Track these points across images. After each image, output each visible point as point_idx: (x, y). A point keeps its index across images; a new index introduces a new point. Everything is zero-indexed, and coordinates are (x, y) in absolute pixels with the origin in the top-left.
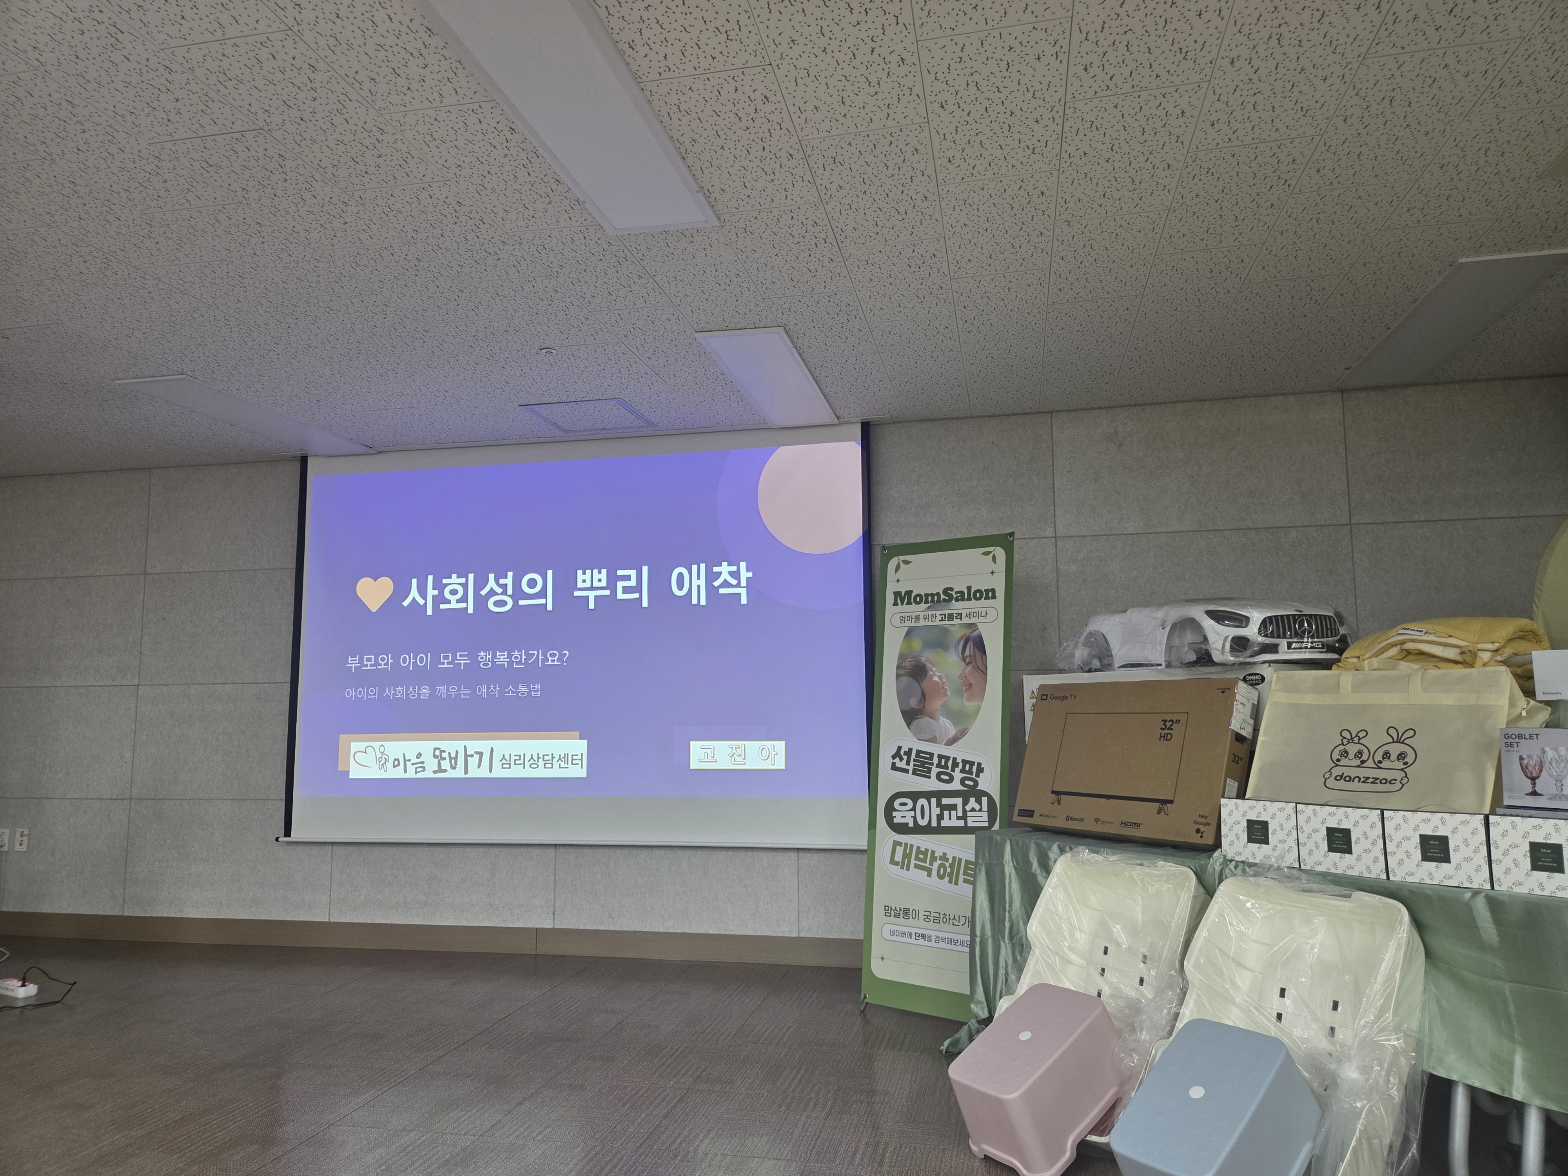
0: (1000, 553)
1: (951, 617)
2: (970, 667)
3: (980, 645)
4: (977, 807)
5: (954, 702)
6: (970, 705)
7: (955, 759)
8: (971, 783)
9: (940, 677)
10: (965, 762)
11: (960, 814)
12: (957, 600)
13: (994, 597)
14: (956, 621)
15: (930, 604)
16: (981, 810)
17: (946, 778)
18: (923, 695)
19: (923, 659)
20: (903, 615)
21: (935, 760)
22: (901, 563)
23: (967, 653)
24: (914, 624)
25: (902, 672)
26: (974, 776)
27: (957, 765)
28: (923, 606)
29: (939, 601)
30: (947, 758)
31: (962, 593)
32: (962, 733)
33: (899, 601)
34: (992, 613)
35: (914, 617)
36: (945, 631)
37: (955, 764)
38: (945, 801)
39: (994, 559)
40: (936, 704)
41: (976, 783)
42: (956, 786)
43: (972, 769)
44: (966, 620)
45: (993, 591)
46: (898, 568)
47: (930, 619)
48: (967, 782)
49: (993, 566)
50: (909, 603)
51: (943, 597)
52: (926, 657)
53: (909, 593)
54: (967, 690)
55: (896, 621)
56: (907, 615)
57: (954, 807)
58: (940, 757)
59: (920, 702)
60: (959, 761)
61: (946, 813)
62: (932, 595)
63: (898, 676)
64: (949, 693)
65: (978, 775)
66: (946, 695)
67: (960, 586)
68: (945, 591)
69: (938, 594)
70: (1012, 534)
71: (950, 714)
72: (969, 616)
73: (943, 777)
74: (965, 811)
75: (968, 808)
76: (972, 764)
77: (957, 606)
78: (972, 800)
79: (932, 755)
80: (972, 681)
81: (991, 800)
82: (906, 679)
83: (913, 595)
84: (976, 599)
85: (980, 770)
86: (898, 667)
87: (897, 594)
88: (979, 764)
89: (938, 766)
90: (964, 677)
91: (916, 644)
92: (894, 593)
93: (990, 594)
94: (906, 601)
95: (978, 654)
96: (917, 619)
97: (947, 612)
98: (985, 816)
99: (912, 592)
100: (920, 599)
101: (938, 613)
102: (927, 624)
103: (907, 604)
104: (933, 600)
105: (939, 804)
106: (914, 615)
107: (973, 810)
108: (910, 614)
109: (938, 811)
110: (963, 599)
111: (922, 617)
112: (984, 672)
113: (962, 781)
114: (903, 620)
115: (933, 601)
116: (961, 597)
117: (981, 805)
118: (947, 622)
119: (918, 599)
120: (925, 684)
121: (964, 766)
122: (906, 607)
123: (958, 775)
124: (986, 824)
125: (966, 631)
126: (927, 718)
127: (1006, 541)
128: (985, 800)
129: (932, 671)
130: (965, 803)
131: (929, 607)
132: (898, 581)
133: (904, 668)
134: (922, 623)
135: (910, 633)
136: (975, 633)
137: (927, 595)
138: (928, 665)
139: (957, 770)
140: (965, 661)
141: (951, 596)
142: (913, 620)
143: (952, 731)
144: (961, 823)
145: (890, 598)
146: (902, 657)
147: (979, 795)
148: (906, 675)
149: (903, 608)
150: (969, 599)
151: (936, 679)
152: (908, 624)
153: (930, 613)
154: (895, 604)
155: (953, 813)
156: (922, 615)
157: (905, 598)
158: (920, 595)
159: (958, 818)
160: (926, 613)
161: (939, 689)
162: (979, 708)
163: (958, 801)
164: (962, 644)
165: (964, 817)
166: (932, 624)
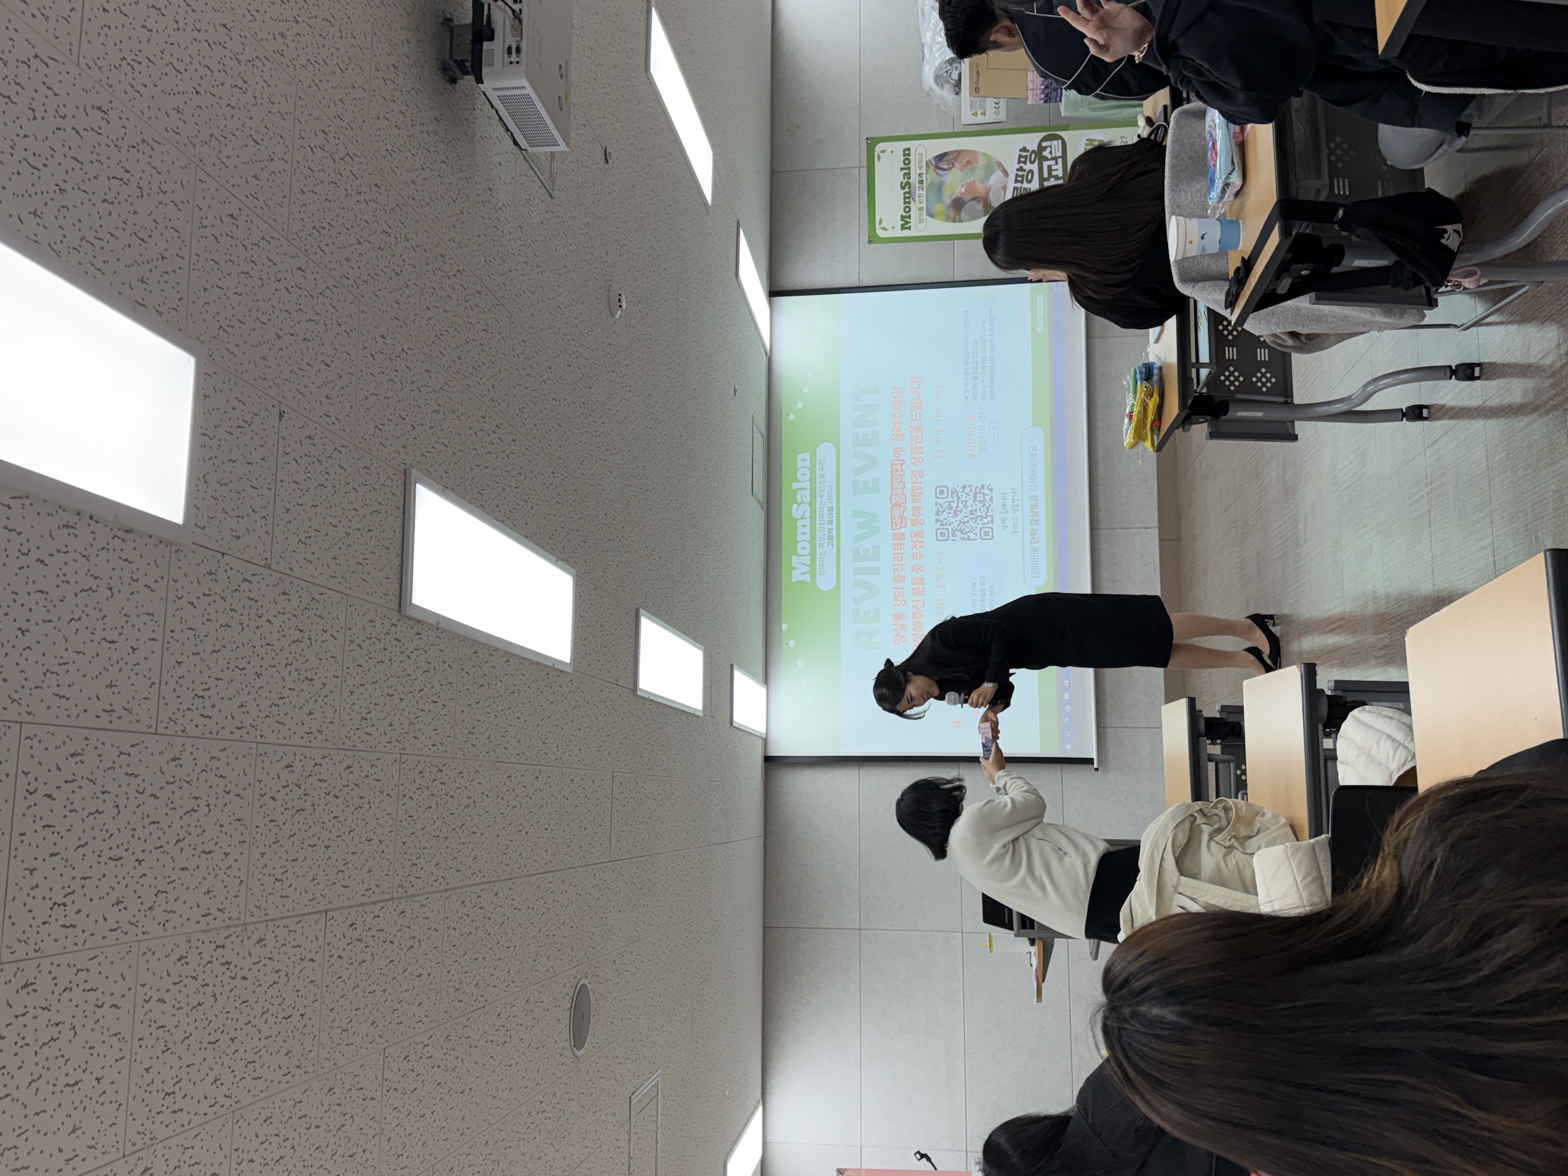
0: (879, 147)
1: (921, 182)
2: (956, 164)
3: (941, 157)
4: (1048, 149)
5: (979, 173)
6: (981, 161)
7: (1018, 170)
8: (1033, 156)
9: (962, 186)
10: (1019, 162)
11: (1053, 162)
12: (909, 178)
13: (909, 149)
14: (924, 178)
15: (911, 200)
16: (1051, 147)
17: (1030, 175)
18: (974, 199)
19: (949, 202)
20: (918, 221)
21: (1018, 185)
22: (880, 226)
23: (946, 167)
24: (924, 212)
25: (957, 218)
26: (1028, 154)
27: (1021, 167)
28: (912, 205)
29: (909, 193)
30: (1017, 175)
31: (905, 174)
32: (1000, 165)
33: (908, 226)
34: (921, 150)
36: (930, 185)
37: (1021, 169)
38: (1046, 175)
39: (883, 152)
40: (980, 188)
41: (1033, 151)
42: (1035, 167)
43: (1024, 156)
44: (924, 170)
45: (905, 150)
46: (884, 229)
48: (1033, 159)
49: (888, 152)
50: (909, 217)
51: (907, 190)
52: (948, 200)
53: (903, 218)
54: (971, 164)
55: (921, 226)
56: (918, 218)
57: (1049, 167)
58: (1016, 181)
59: (978, 201)
60: (1018, 166)
61: (1054, 173)
62: (905, 198)
63: (960, 221)
64: (973, 179)
65: (1028, 151)
66: (974, 181)
67: (900, 177)
68: (903, 188)
69: (905, 193)
70: (867, 139)
71: (987, 177)
72: (920, 168)
73: (1029, 178)
74: (1052, 159)
75: (1049, 156)
76: (1020, 156)
77: (914, 178)
78: (1044, 154)
79: (1015, 188)
80: (965, 161)
81: (1044, 139)
82: (963, 215)
83: (904, 214)
84: (909, 163)
85: (1024, 149)
86: (954, 221)
87: (903, 228)
88: (1021, 150)
89: (1022, 182)
90: (963, 167)
92: (901, 230)
93: (907, 152)
94: (908, 220)
95: (947, 158)
96: (921, 209)
97: (918, 185)
98: (1055, 143)
99: (902, 216)
100: (907, 209)
101: (918, 192)
102: (924, 201)
103: (910, 219)
104: (908, 198)
105: (1048, 179)
107: (1051, 152)
108: (917, 215)
109: (1052, 180)
110: (909, 174)
112: (959, 153)
113: (1032, 162)
114: (921, 221)
116: (907, 175)
117: (1046, 147)
118: (924, 185)
120: (966, 199)
121: (1022, 162)
123: (1028, 166)
124: (1060, 141)
125: (931, 168)
126: (990, 195)
127: (872, 143)
128: (1044, 144)
129: (958, 193)
130: (1046, 159)
131: (913, 200)
132: (893, 227)
133: (955, 216)
134: (924, 205)
135: (930, 215)
136: (933, 162)
137: (905, 203)
138: (953, 197)
139: (1025, 167)
140: (950, 168)
141: (908, 183)
143: (999, 174)
144: (1060, 161)
145: (906, 233)
146: (948, 219)
147: (1041, 149)
148: (959, 214)
149: (913, 221)
150: (909, 169)
151: (963, 190)
152: (924, 216)
153: (917, 197)
154: (909, 228)
155: (1053, 168)
156: (919, 206)
157: (905, 221)
158: (905, 208)
159: (1057, 163)
160: (917, 202)
161: (970, 187)
162: (984, 155)
163: (1046, 164)
164: (939, 171)
165: (1055, 159)
166: (924, 198)
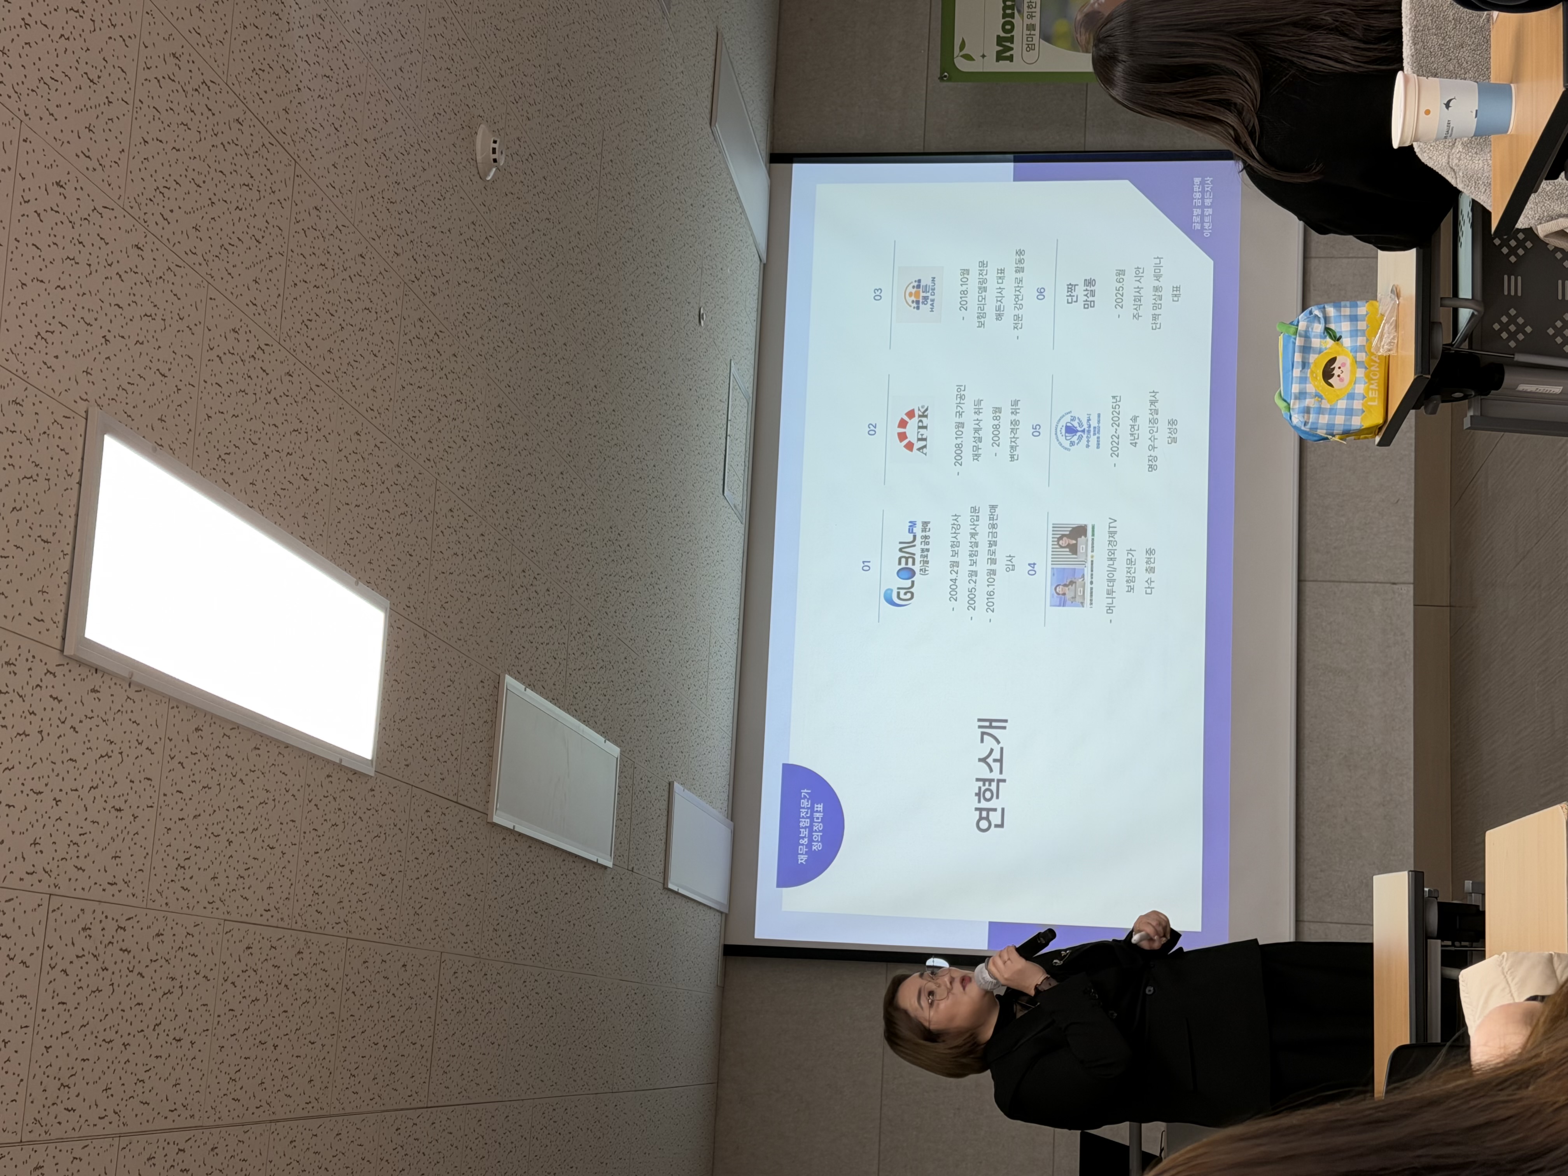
15: (1016, 11)
20: (1025, 46)
22: (961, 54)
24: (1037, 32)
28: (1017, 20)
33: (1008, 54)
35: (1028, 32)
46: (968, 57)
47: (1033, 10)
50: (1011, 39)
52: (1077, 14)
53: (1000, 40)
55: (1031, 56)
56: (1025, 42)
62: (1005, 7)
83: (1003, 34)
87: (1000, 57)
91: (1061, 26)
92: (998, 60)
94: (1008, 44)
96: (1031, 27)
99: (998, 37)
100: (1008, 26)
102: (1038, 15)
103: (1012, 42)
104: (1010, 8)
106: (1026, 32)
108: (1025, 37)
111: (1029, 22)
114: (1030, 48)
115: (1012, 7)
119: (1008, 27)
122: (1017, 46)
129: (1094, 3)
131: (1019, 11)
132: (983, 56)
133: (1088, 41)
134: (1036, 21)
135: (1047, 37)
137: (1005, 16)
138: (1086, 10)
142: (1033, 32)
145: (1004, 67)
146: (1076, 46)
149: (1017, 47)
152: (1036, 38)
153: (1026, 9)
154: (1011, 59)
156: (1027, 21)
157: (1004, 47)
158: (1004, 25)
160: (1025, 14)
166: (1038, 9)
